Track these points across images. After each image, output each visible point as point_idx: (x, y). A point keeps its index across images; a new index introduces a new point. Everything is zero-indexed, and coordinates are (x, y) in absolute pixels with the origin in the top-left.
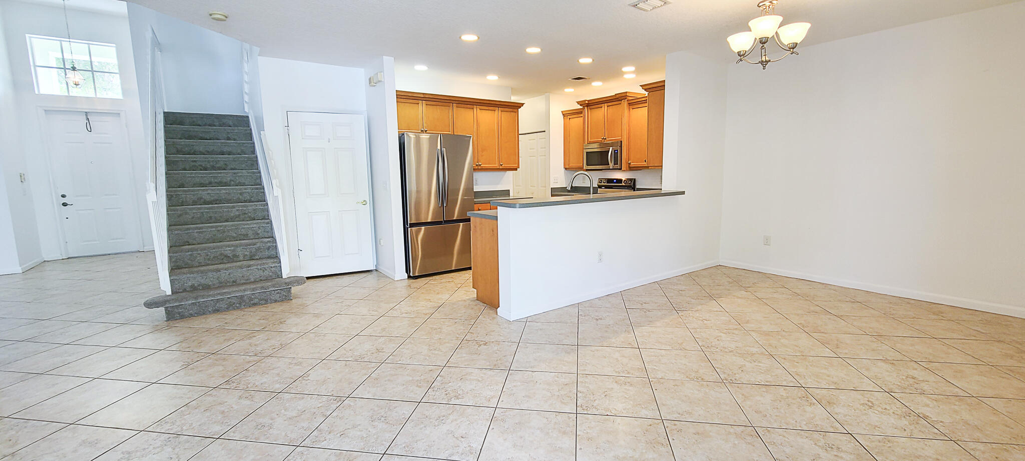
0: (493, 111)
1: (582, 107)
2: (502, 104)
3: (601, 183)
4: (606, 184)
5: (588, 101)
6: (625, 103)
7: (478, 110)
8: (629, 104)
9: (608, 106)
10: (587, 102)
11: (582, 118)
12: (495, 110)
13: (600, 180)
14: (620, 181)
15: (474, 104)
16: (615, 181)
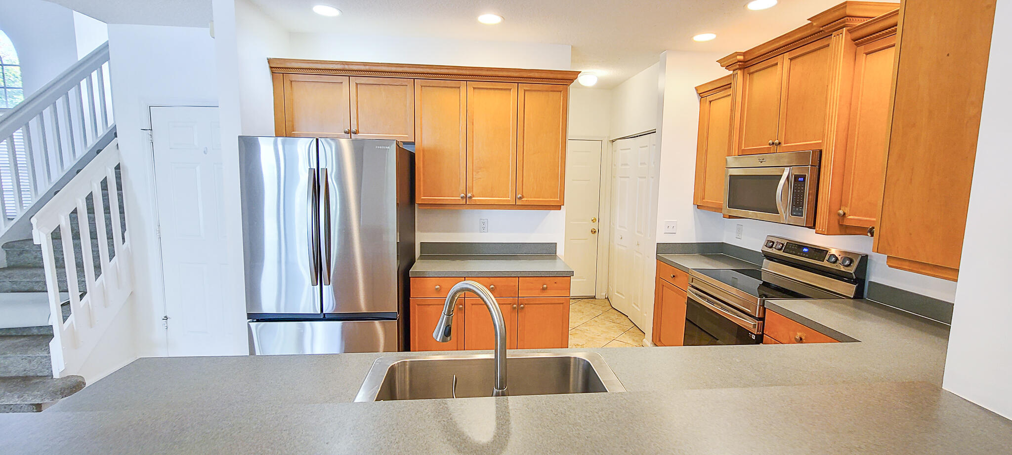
0: (508, 92)
1: (731, 72)
2: (525, 75)
3: (771, 247)
4: (781, 253)
5: (744, 54)
6: (841, 41)
7: (470, 90)
8: (854, 40)
9: (791, 59)
10: (741, 58)
11: (729, 98)
12: (510, 89)
13: (770, 244)
14: (820, 253)
15: (461, 78)
16: (805, 250)
